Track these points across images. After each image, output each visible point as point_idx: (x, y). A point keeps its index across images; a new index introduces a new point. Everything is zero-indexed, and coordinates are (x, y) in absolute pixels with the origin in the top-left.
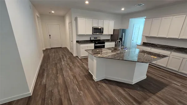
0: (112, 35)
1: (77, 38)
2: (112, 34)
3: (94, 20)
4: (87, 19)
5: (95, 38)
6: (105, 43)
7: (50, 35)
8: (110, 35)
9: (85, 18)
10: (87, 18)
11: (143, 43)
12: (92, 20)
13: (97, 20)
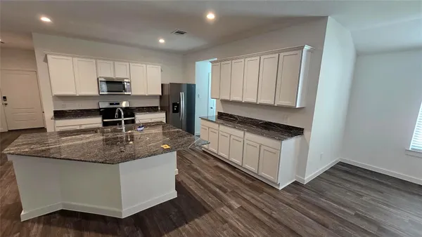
0: (161, 97)
1: (55, 105)
2: (160, 94)
3: (98, 61)
4: (76, 59)
5: (111, 104)
6: (134, 116)
7: (5, 98)
8: (159, 97)
9: (73, 57)
10: (78, 57)
11: (218, 113)
12: (94, 61)
13: (112, 62)
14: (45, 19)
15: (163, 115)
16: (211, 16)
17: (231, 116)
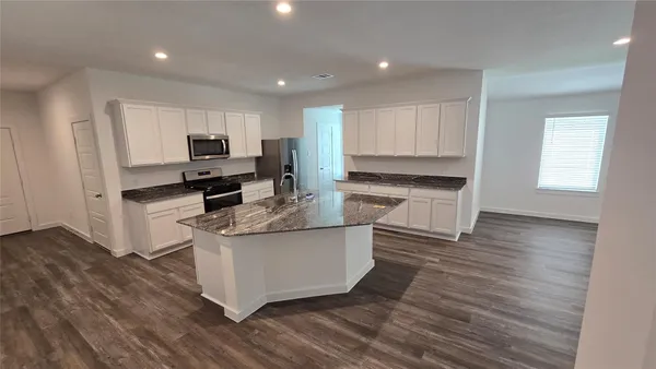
1: (122, 183)
2: (260, 154)
3: (188, 111)
4: (161, 108)
6: (240, 188)
8: (254, 160)
9: (155, 105)
10: (163, 106)
11: (350, 173)
12: (182, 111)
13: (203, 112)
14: (161, 56)
15: (270, 183)
16: (384, 65)
17: (371, 175)
